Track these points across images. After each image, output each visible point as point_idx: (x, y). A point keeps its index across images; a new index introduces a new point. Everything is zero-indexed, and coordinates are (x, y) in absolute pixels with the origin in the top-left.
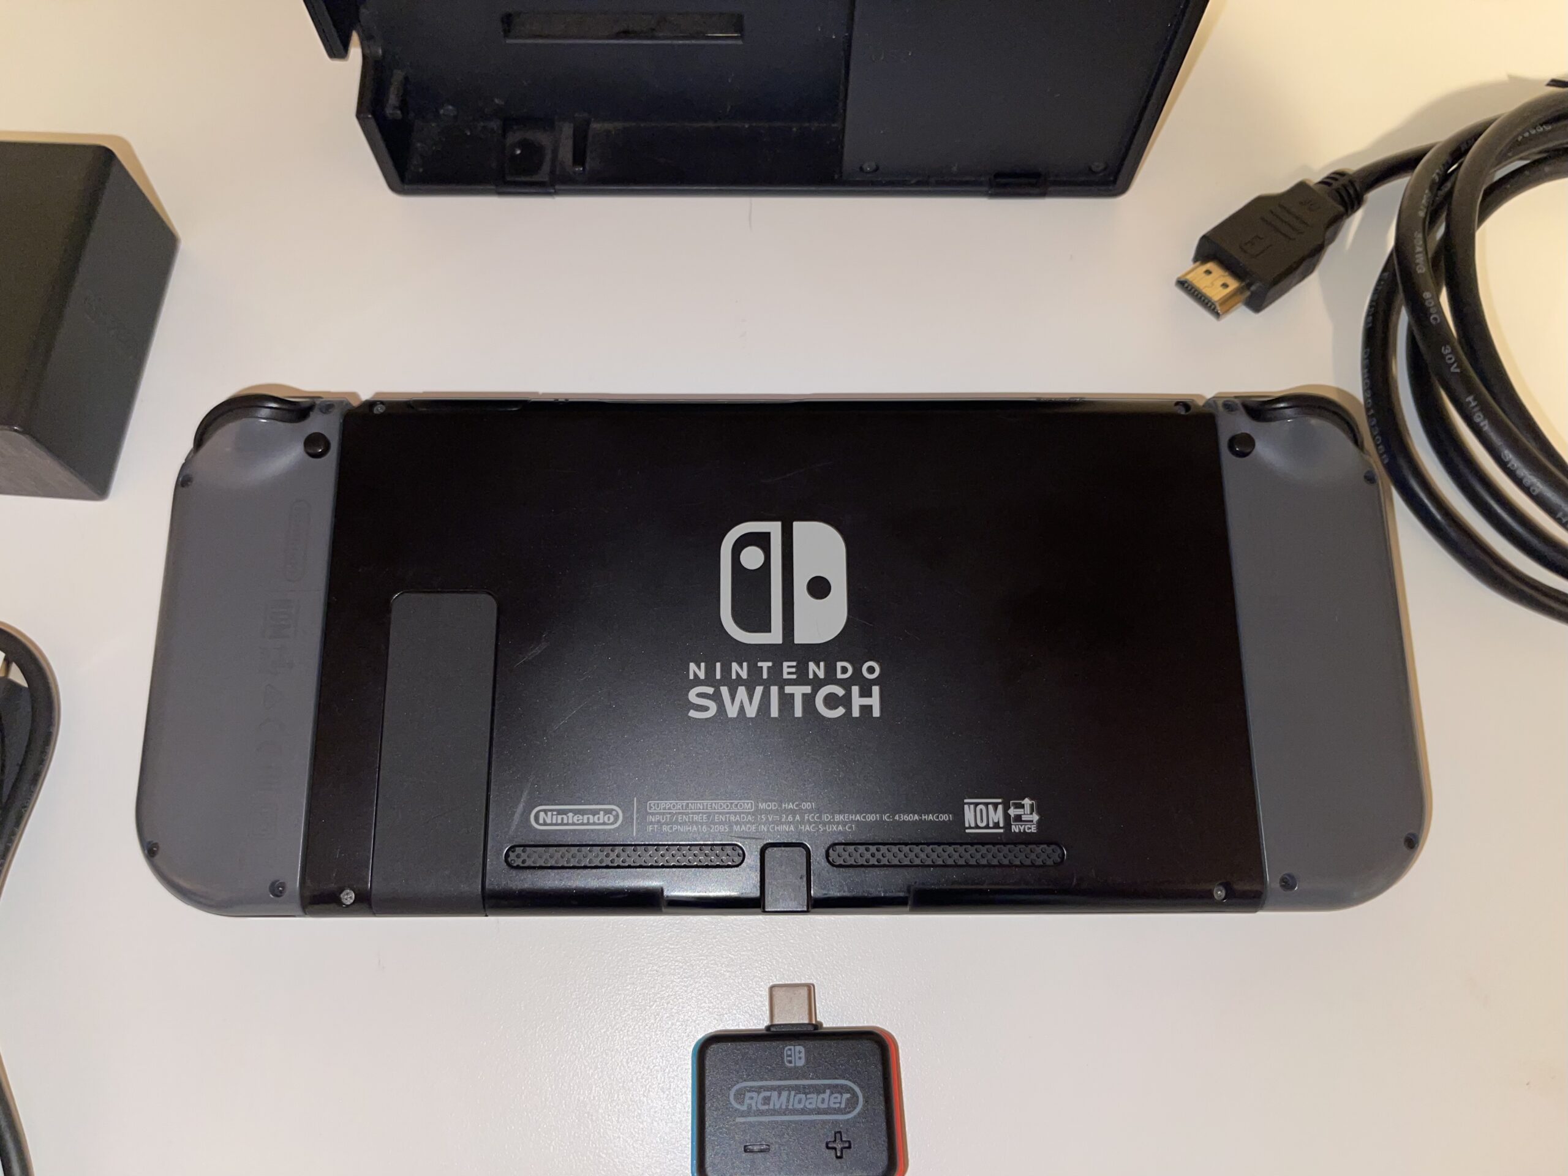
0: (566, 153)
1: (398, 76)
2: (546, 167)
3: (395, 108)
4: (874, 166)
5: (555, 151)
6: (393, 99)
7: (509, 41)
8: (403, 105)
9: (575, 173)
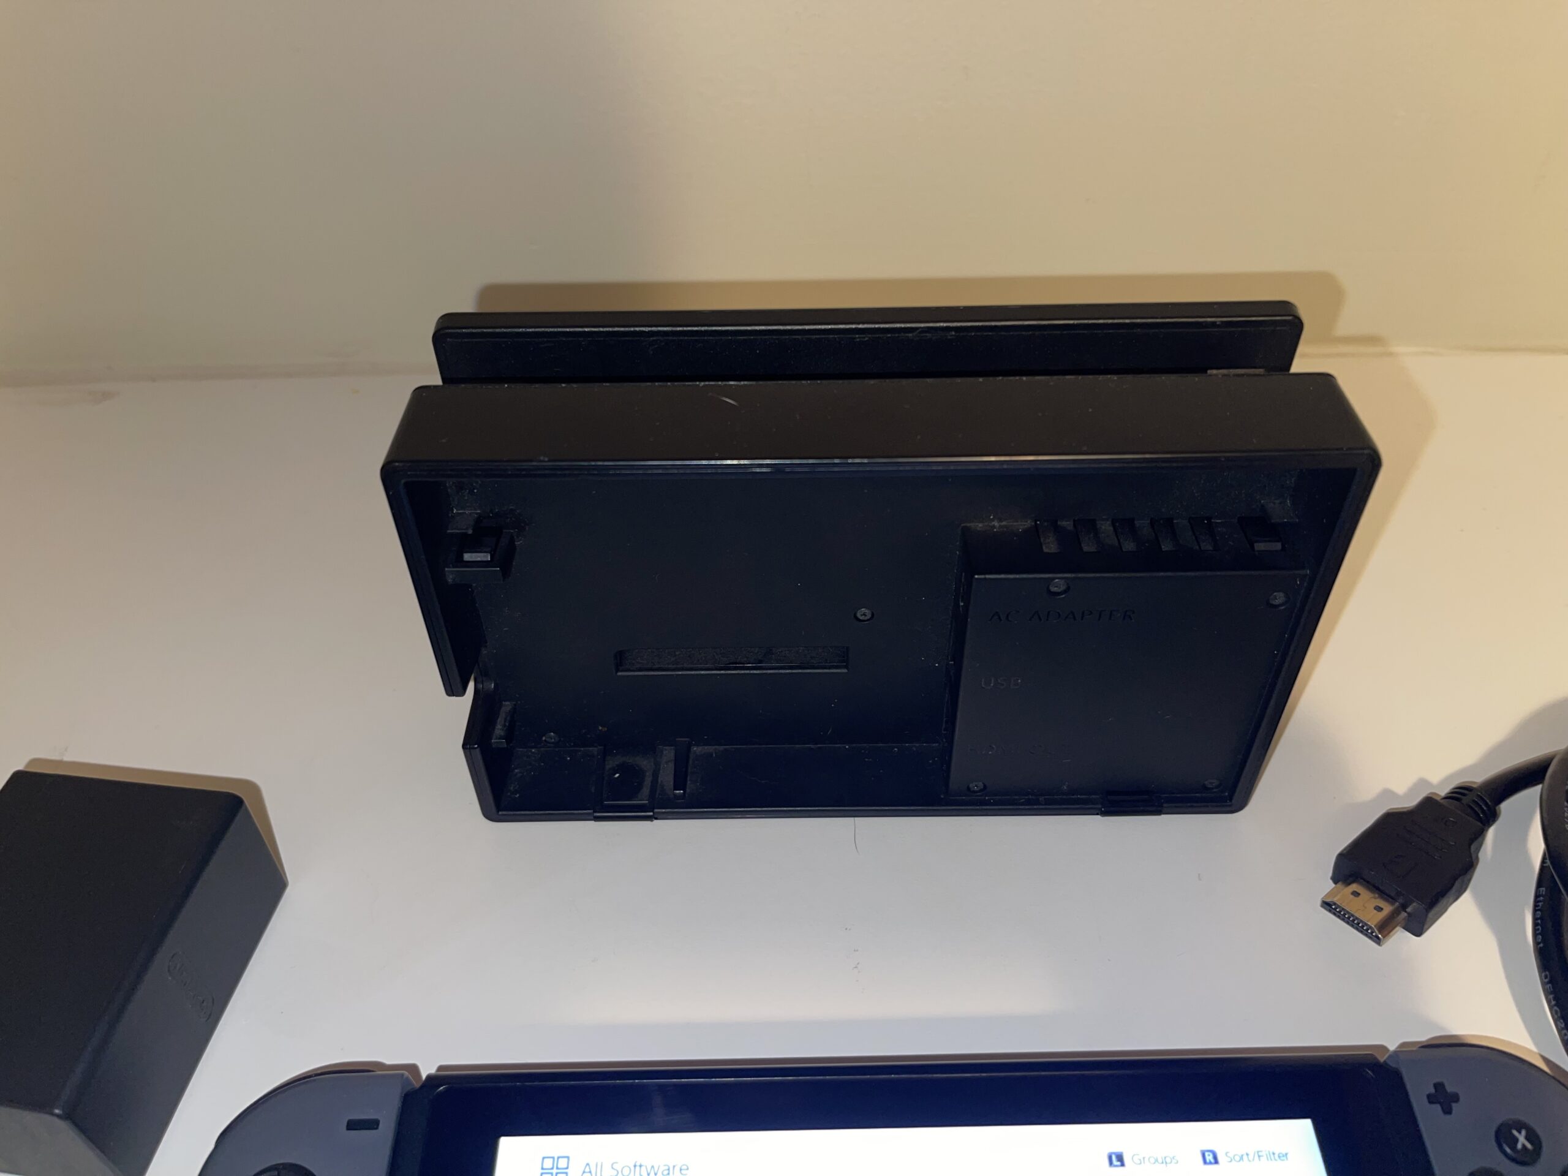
0: (667, 777)
1: (507, 706)
2: (646, 791)
3: (501, 738)
4: (981, 785)
5: (655, 775)
6: (499, 730)
7: (620, 674)
8: (509, 736)
9: (675, 795)
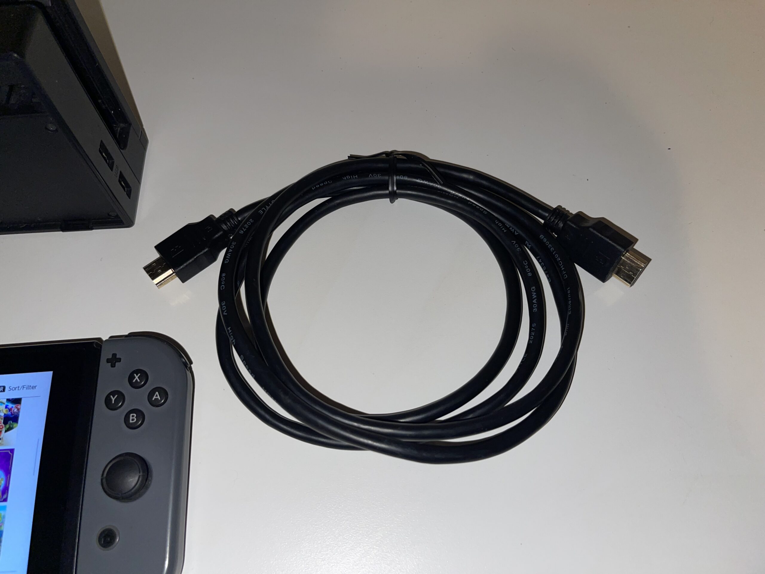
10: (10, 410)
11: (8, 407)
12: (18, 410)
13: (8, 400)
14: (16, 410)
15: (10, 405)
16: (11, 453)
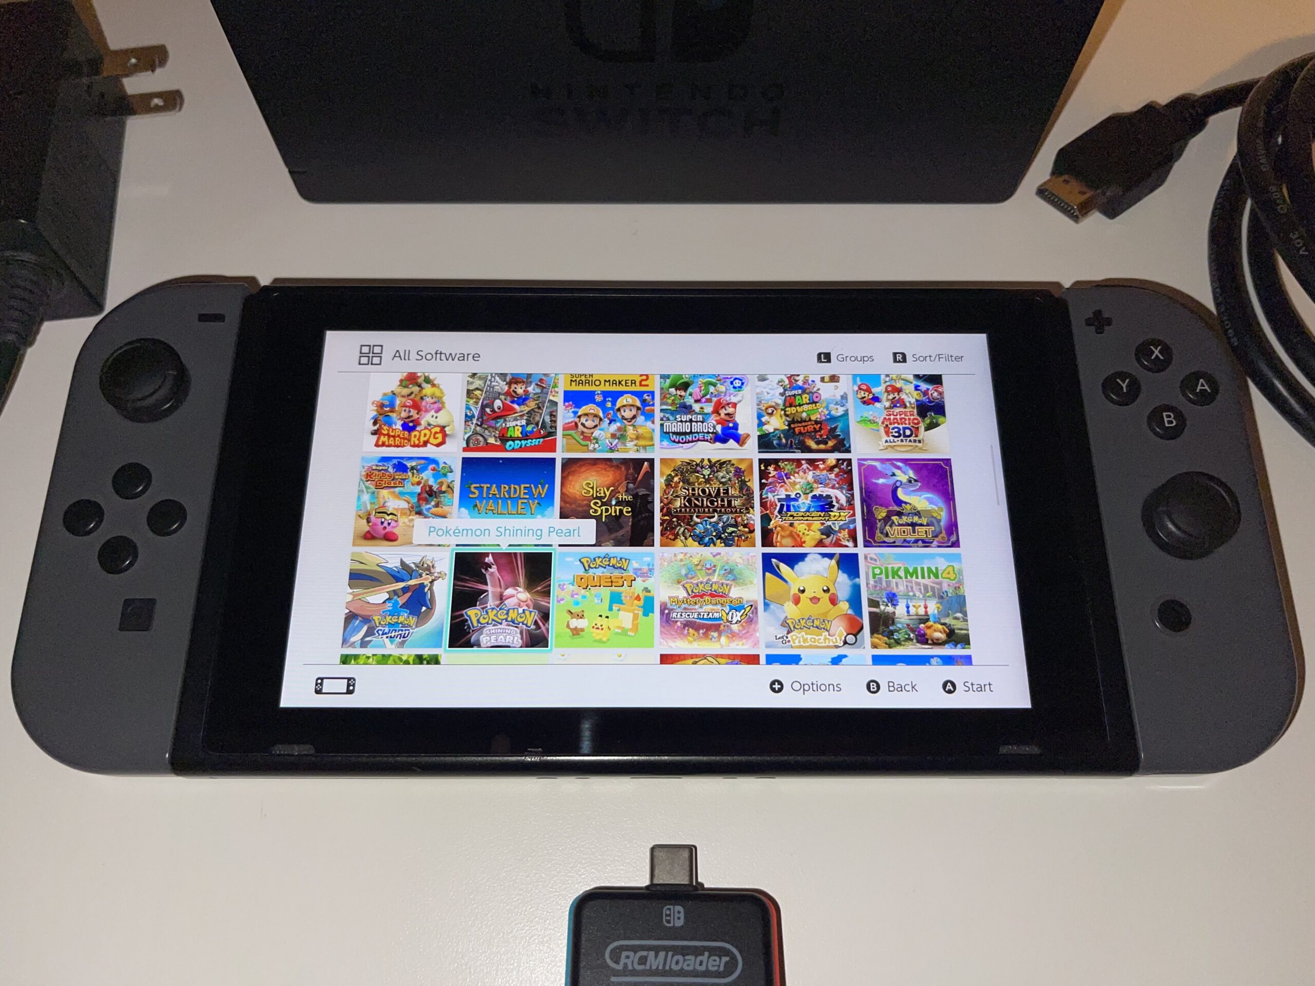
10: (925, 393)
11: (918, 388)
12: (941, 394)
13: (917, 377)
14: (935, 394)
15: (924, 386)
16: (946, 466)
